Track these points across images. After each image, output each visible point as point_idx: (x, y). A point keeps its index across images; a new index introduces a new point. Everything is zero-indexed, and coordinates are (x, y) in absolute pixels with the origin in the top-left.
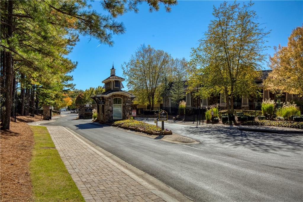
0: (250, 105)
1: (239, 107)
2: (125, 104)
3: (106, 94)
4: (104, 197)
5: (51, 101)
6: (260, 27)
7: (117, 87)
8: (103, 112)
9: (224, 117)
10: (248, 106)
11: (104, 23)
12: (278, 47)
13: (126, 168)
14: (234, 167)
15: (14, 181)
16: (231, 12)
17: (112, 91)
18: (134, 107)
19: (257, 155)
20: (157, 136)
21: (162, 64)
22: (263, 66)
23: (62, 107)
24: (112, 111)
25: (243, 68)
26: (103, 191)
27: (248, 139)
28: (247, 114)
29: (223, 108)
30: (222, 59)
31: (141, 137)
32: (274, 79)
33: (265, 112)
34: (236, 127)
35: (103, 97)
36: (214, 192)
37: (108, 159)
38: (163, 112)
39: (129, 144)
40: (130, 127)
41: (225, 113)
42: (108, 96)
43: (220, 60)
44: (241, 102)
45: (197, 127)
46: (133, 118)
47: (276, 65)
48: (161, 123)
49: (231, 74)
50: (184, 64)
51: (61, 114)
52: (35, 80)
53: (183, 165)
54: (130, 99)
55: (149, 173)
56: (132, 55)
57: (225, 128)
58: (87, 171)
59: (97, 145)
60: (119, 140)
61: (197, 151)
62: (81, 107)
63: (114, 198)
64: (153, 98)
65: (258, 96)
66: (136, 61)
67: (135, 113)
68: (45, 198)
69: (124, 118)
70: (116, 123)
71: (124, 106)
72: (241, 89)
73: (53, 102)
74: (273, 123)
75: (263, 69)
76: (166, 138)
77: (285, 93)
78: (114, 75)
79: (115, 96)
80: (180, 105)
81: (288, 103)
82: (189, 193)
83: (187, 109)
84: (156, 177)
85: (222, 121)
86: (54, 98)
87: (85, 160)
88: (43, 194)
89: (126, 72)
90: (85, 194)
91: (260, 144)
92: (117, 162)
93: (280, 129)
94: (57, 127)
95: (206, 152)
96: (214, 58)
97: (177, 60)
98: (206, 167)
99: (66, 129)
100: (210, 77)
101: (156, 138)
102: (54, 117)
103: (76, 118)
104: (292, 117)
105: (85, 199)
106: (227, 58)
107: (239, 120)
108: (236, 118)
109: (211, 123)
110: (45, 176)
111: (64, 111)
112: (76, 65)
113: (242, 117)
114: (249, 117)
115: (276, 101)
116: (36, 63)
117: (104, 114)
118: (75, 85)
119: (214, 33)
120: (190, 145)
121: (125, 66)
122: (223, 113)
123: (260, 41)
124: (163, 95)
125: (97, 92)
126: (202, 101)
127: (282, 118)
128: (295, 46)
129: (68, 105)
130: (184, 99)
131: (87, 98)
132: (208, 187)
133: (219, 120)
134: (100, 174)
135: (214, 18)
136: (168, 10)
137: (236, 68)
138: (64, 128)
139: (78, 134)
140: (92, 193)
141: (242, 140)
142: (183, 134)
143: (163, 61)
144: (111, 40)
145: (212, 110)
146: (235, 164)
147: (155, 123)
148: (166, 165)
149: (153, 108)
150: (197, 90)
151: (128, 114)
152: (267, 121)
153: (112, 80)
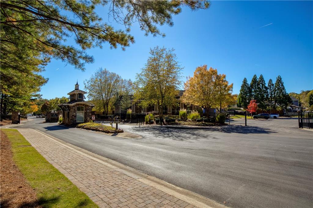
0: (172, 112)
1: (166, 113)
2: (87, 111)
3: (71, 104)
4: (83, 176)
5: (20, 108)
6: (178, 64)
7: (80, 98)
8: (68, 117)
9: (157, 120)
10: (171, 112)
11: (79, 55)
12: (188, 77)
13: (94, 156)
14: (165, 151)
15: (6, 172)
16: (161, 53)
17: (76, 101)
18: (93, 113)
19: (178, 142)
20: (113, 134)
21: (114, 83)
22: (180, 88)
23: (28, 112)
24: (76, 116)
25: (169, 89)
26: (81, 173)
27: (172, 134)
28: (171, 118)
29: (156, 114)
30: (156, 82)
31: (101, 135)
32: (186, 96)
33: (181, 116)
34: (165, 126)
35: (68, 106)
36: (154, 166)
37: (78, 152)
38: (117, 117)
39: (93, 140)
40: (91, 128)
41: (158, 117)
42: (73, 104)
43: (155, 82)
44: (167, 110)
45: (139, 127)
46: (92, 121)
47: (187, 88)
48: (116, 125)
49: (161, 92)
50: (130, 83)
51: (27, 119)
52: (6, 90)
53: (134, 152)
54: (90, 107)
55: (111, 159)
56: (92, 75)
57: (157, 127)
58: (64, 161)
59: (67, 142)
60: (84, 138)
61: (142, 142)
62: (47, 113)
63: (90, 176)
64: (107, 107)
65: (178, 106)
66: (95, 79)
67: (95, 117)
68: (37, 181)
69: (86, 121)
70: (79, 125)
71: (86, 112)
72: (168, 102)
73: (21, 109)
74: (186, 123)
75: (181, 90)
76: (120, 135)
77: (192, 105)
78: (78, 89)
79: (78, 105)
80: (127, 112)
81: (194, 111)
82: (139, 168)
83: (132, 115)
84: (117, 161)
85: (156, 123)
86: (22, 106)
87: (61, 153)
88: (34, 179)
89: (87, 86)
90: (68, 176)
91: (179, 136)
92: (86, 153)
93: (190, 126)
94: (27, 129)
95: (148, 143)
96: (151, 81)
97: (125, 80)
98: (149, 152)
99: (36, 131)
100: (149, 93)
101: (112, 136)
102: (22, 121)
103: (43, 122)
104: (196, 119)
105: (69, 179)
106: (159, 82)
107: (166, 122)
108: (164, 120)
109: (149, 124)
110: (30, 166)
111: (30, 116)
112: (47, 81)
113: (168, 120)
114: (172, 119)
115: (187, 109)
116: (16, 78)
117: (69, 118)
118: (42, 95)
119: (151, 65)
120: (137, 139)
121: (86, 82)
122: (156, 117)
123: (178, 73)
124: (115, 104)
125: (61, 101)
126: (142, 109)
127: (190, 120)
128: (198, 77)
129: (34, 111)
130: (131, 108)
131: (52, 106)
132: (151, 164)
133: (154, 121)
134: (75, 162)
135: (151, 56)
136: (124, 49)
137: (164, 88)
138: (34, 130)
139: (48, 135)
140: (73, 175)
141: (168, 134)
142: (131, 132)
143: (116, 80)
144: (84, 67)
145: (149, 116)
146: (166, 149)
147: (111, 124)
148: (122, 153)
149: (107, 113)
150: (140, 102)
151: (89, 118)
152: (183, 122)
153: (77, 92)
